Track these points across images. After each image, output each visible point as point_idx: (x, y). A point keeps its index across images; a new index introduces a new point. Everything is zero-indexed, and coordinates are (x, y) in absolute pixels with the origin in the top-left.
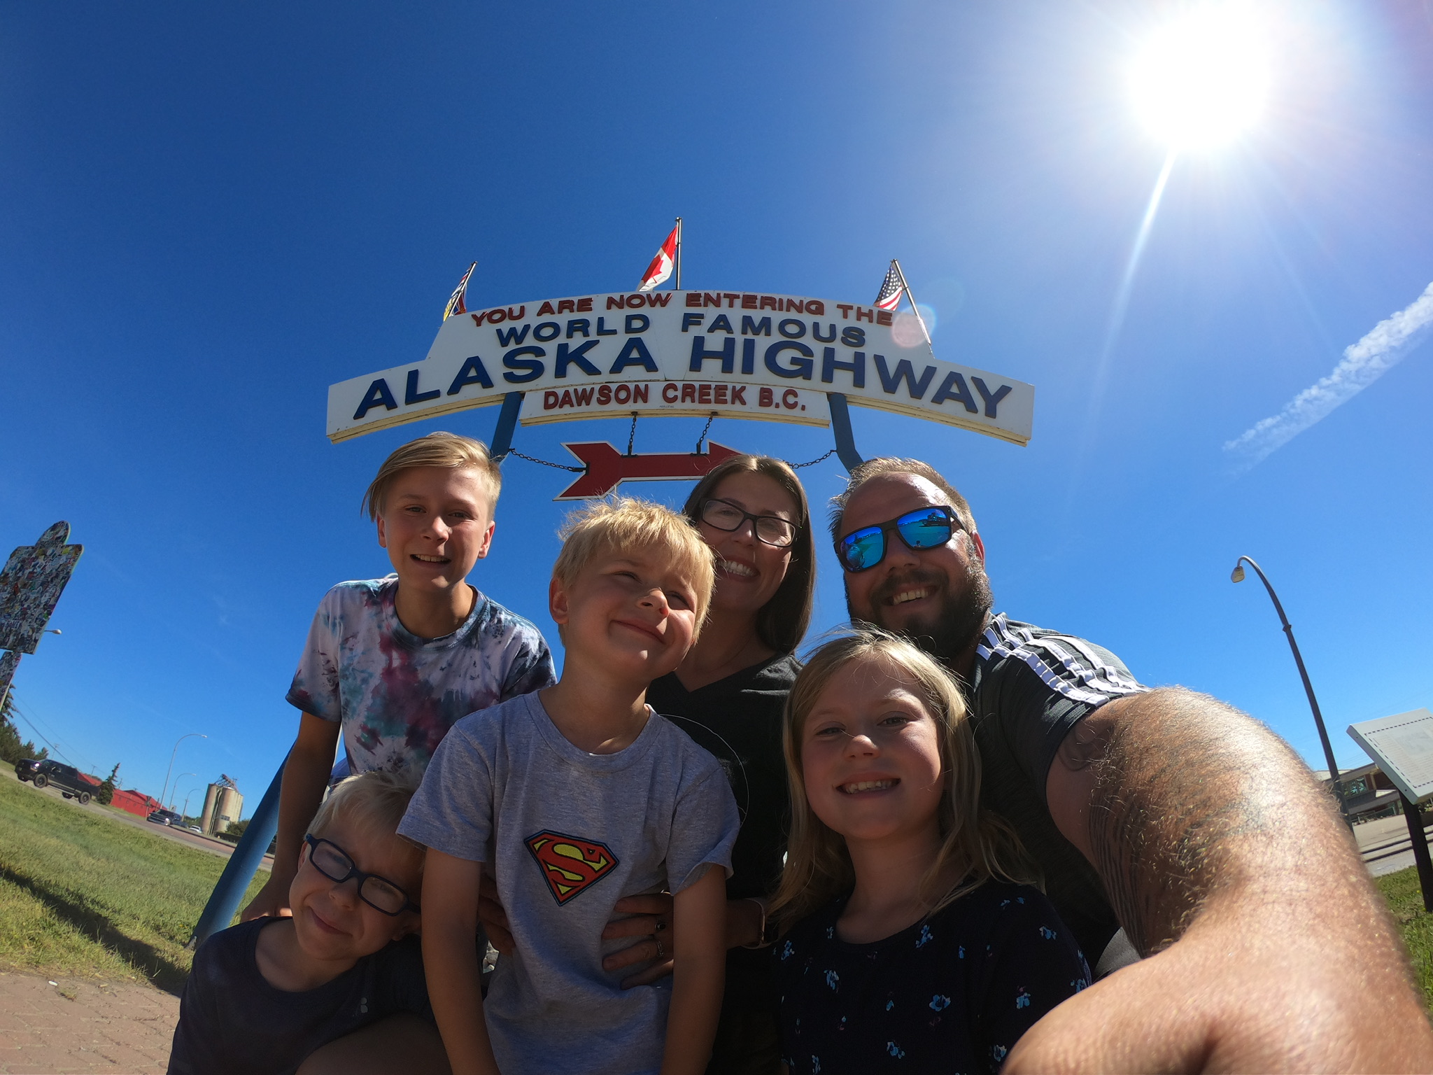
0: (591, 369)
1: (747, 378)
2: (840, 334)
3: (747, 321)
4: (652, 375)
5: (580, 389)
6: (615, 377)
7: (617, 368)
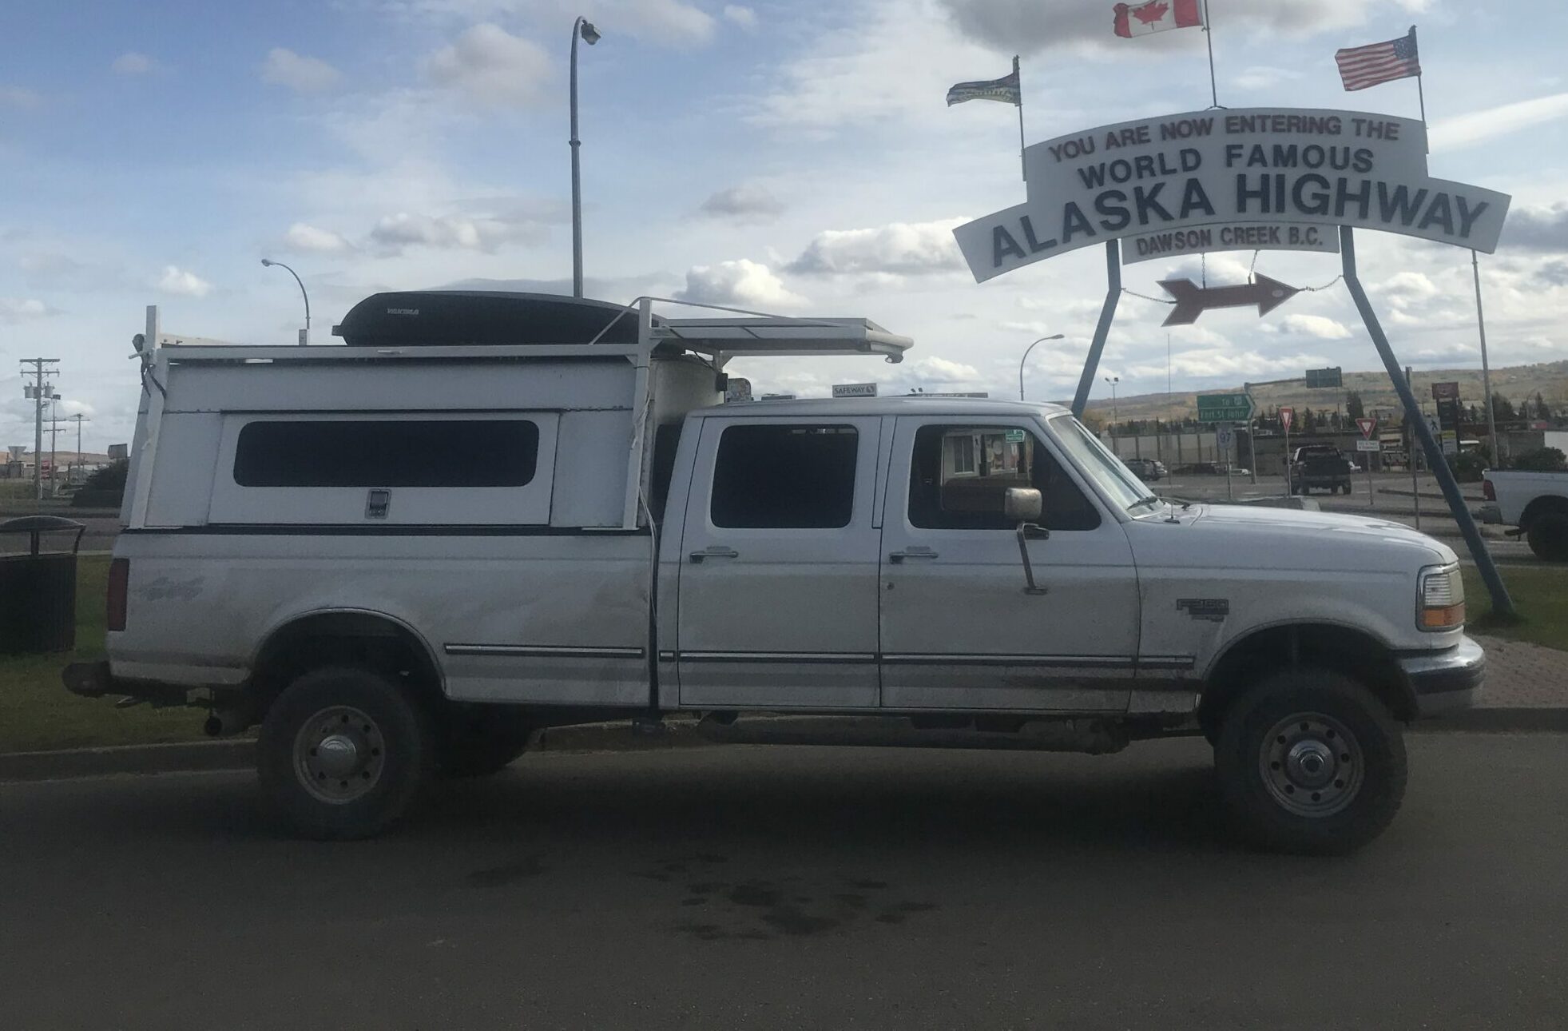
0: (1165, 216)
1: (1279, 216)
2: (1352, 161)
3: (1277, 149)
4: (1210, 218)
5: (1161, 235)
6: (1186, 221)
7: (1184, 214)
